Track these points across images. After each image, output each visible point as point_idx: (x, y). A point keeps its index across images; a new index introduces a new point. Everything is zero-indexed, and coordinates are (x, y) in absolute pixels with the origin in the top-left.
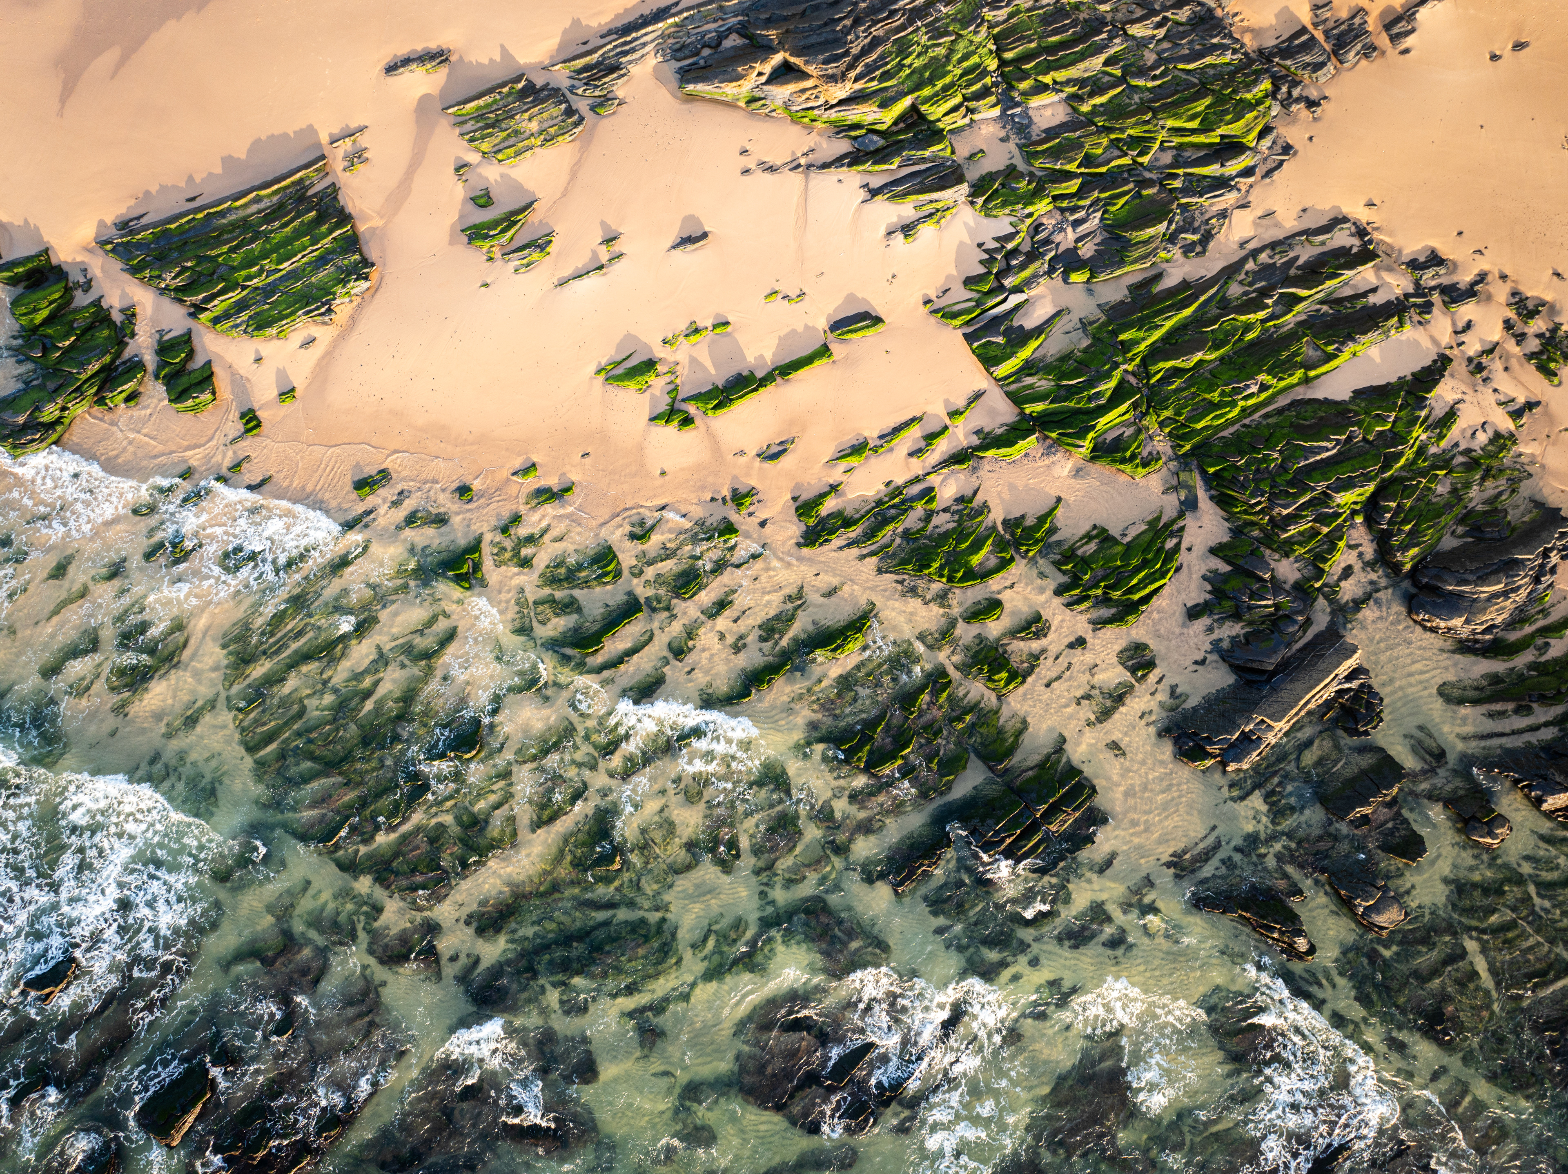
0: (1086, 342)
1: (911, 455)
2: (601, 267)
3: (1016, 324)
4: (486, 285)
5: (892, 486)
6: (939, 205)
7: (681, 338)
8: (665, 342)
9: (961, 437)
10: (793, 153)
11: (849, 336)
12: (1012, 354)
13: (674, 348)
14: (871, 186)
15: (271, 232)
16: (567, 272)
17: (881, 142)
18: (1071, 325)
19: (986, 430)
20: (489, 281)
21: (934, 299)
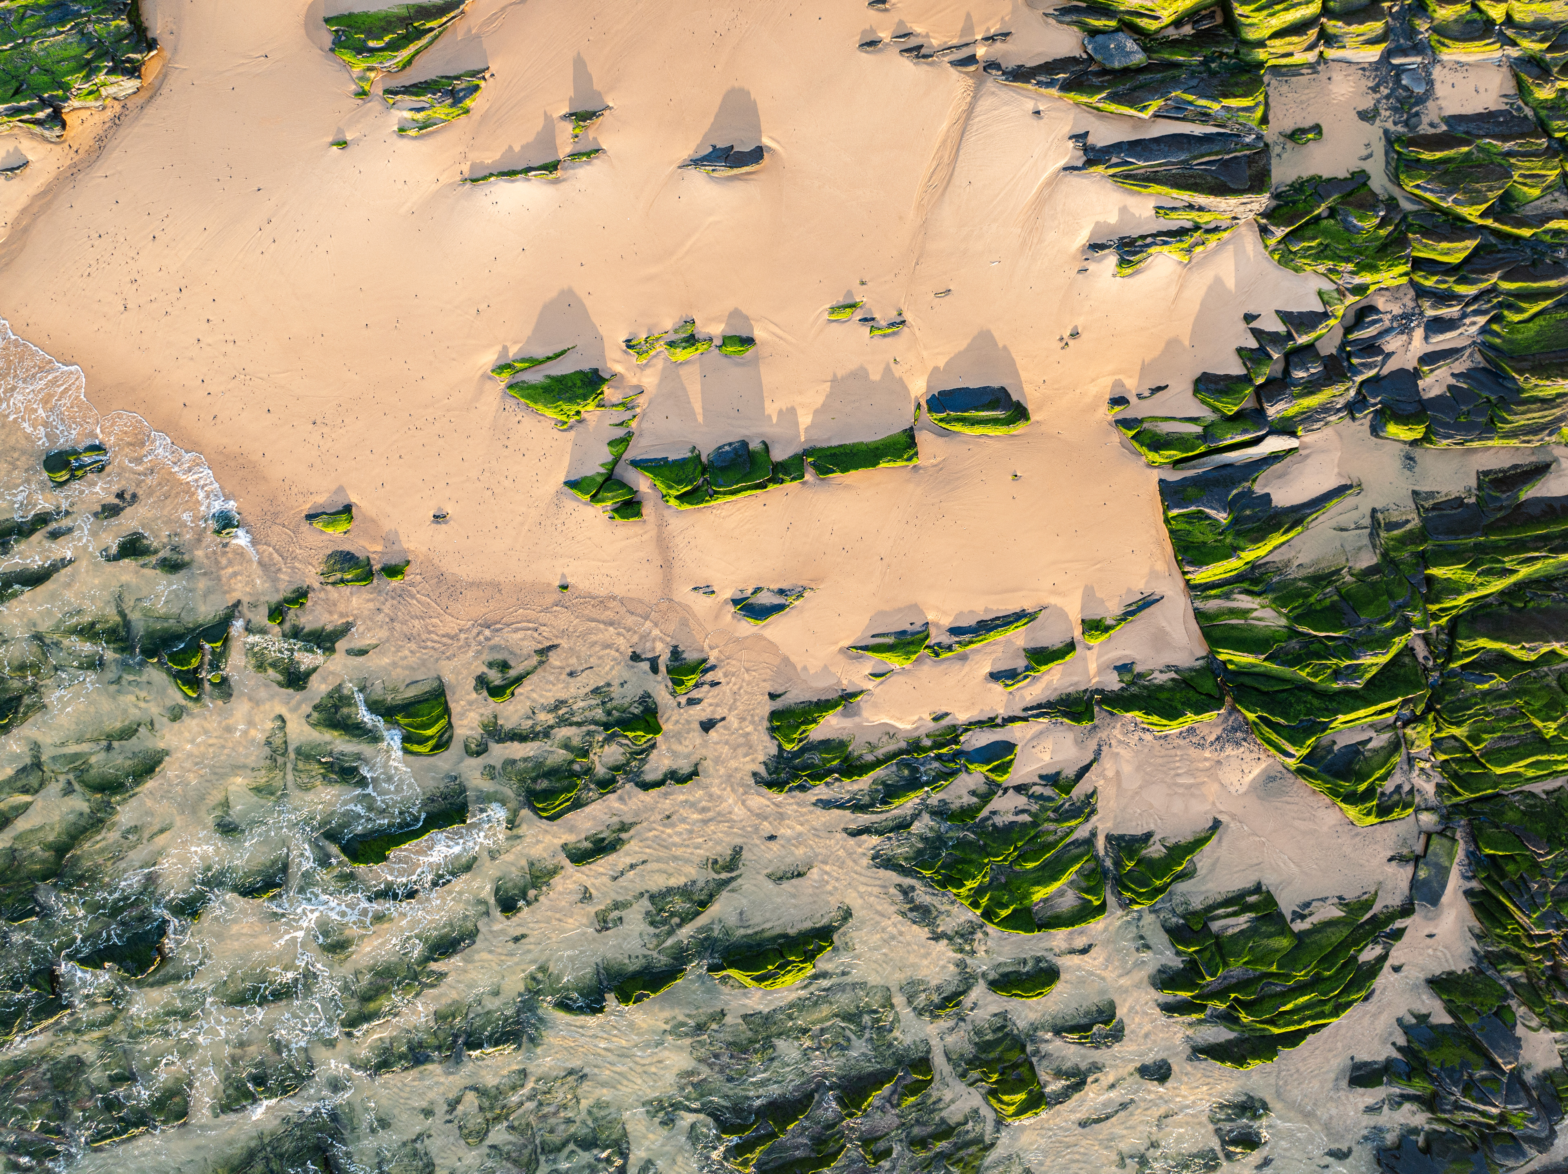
0: (1368, 559)
1: (995, 676)
2: (552, 167)
3: (1259, 489)
4: (342, 144)
5: (945, 722)
6: (1204, 218)
7: (660, 347)
8: (629, 344)
9: (1093, 667)
10: (968, 28)
11: (957, 427)
12: (1233, 551)
13: (643, 360)
14: (1091, 140)
16: (491, 157)
17: (1139, 58)
18: (1354, 515)
19: (1138, 669)
20: (349, 137)
21: (1133, 400)
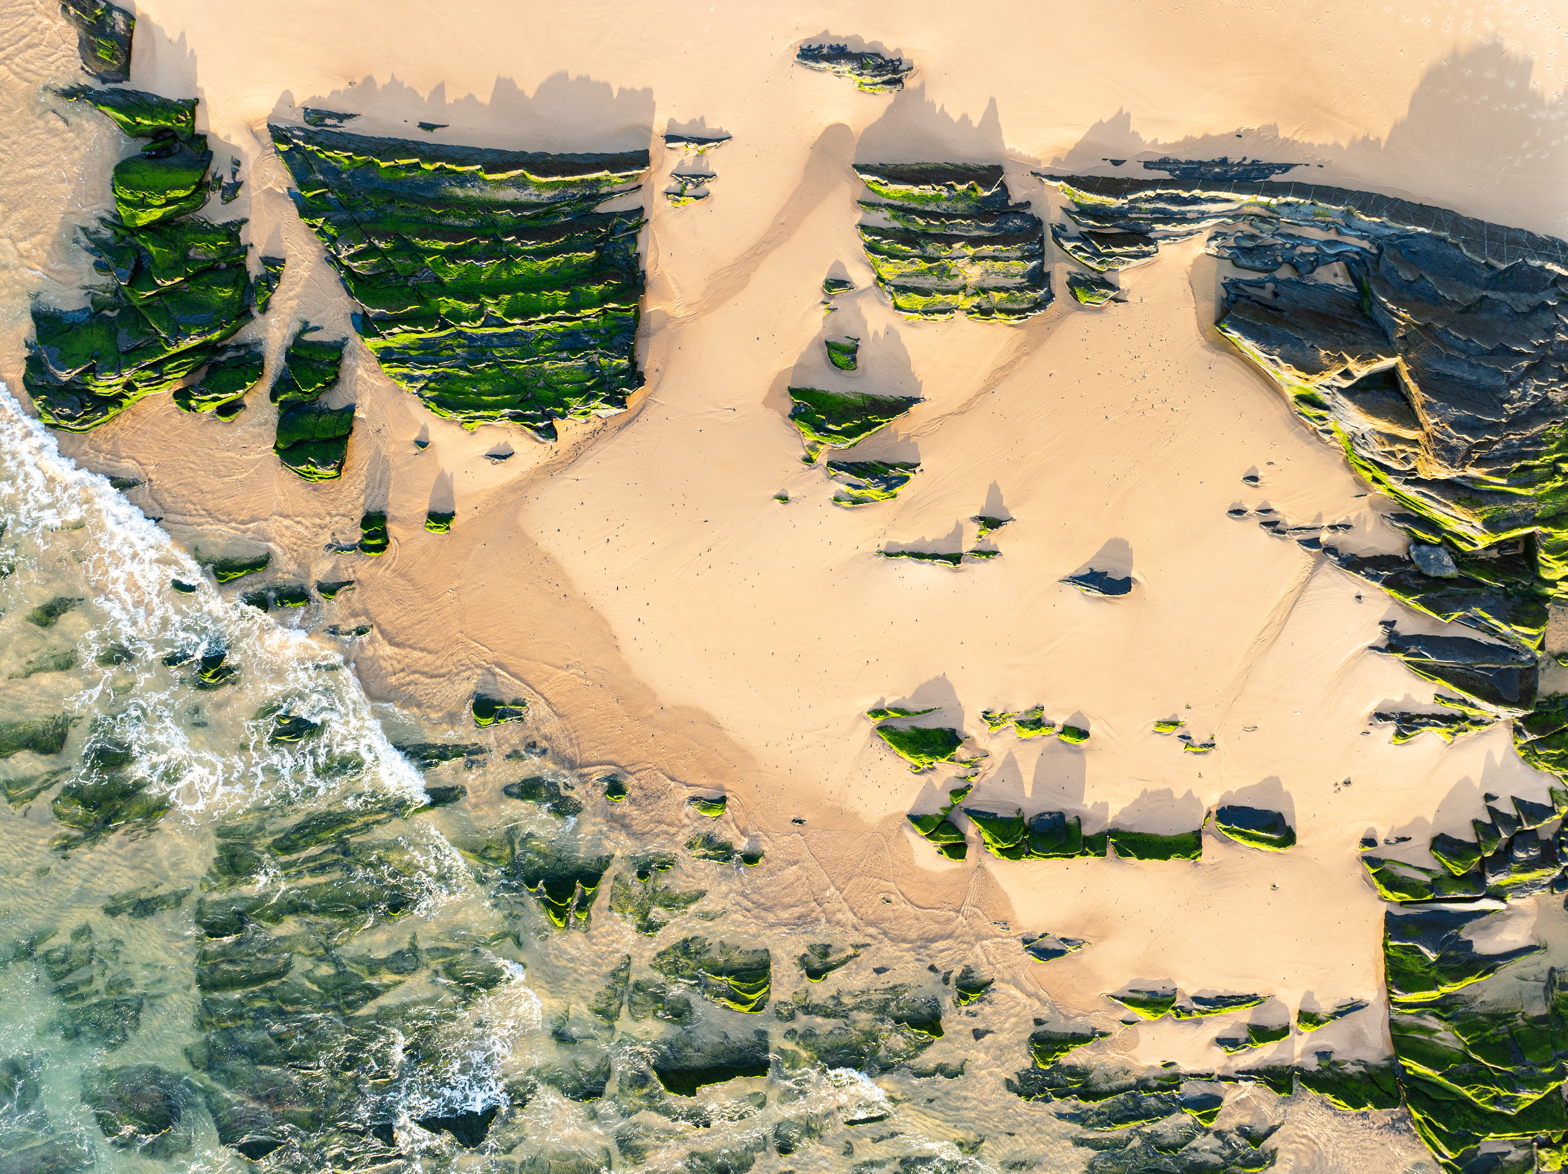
0: (1539, 1009)
1: (1221, 1042)
2: (955, 559)
3: (1465, 935)
4: (784, 499)
5: (1172, 1069)
6: (1471, 712)
7: (1011, 723)
8: (986, 715)
9: (1298, 1049)
10: (1319, 517)
11: (1237, 839)
12: (1434, 985)
13: (995, 729)
14: (1396, 628)
15: (519, 253)
16: (906, 539)
17: (1452, 572)
18: (1535, 969)
19: (1335, 1057)
20: (790, 495)
21: (1381, 842)
